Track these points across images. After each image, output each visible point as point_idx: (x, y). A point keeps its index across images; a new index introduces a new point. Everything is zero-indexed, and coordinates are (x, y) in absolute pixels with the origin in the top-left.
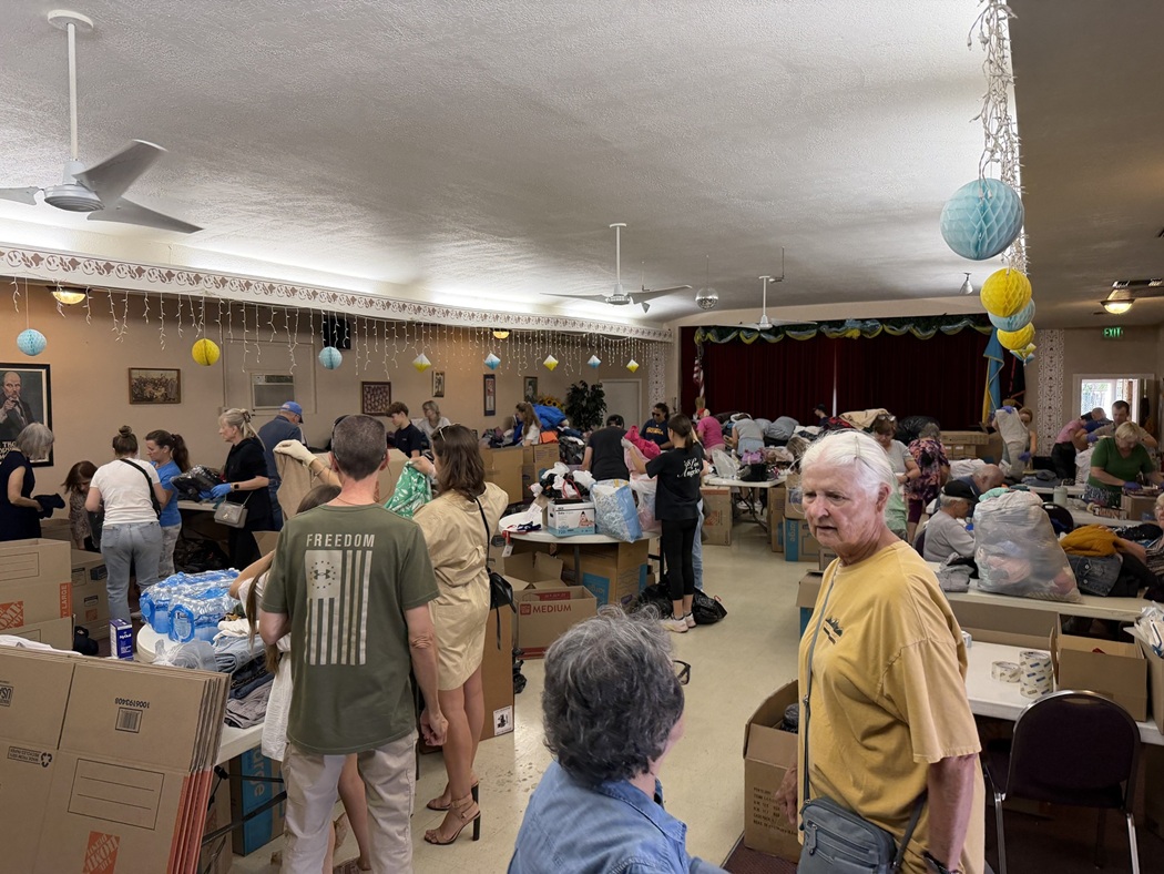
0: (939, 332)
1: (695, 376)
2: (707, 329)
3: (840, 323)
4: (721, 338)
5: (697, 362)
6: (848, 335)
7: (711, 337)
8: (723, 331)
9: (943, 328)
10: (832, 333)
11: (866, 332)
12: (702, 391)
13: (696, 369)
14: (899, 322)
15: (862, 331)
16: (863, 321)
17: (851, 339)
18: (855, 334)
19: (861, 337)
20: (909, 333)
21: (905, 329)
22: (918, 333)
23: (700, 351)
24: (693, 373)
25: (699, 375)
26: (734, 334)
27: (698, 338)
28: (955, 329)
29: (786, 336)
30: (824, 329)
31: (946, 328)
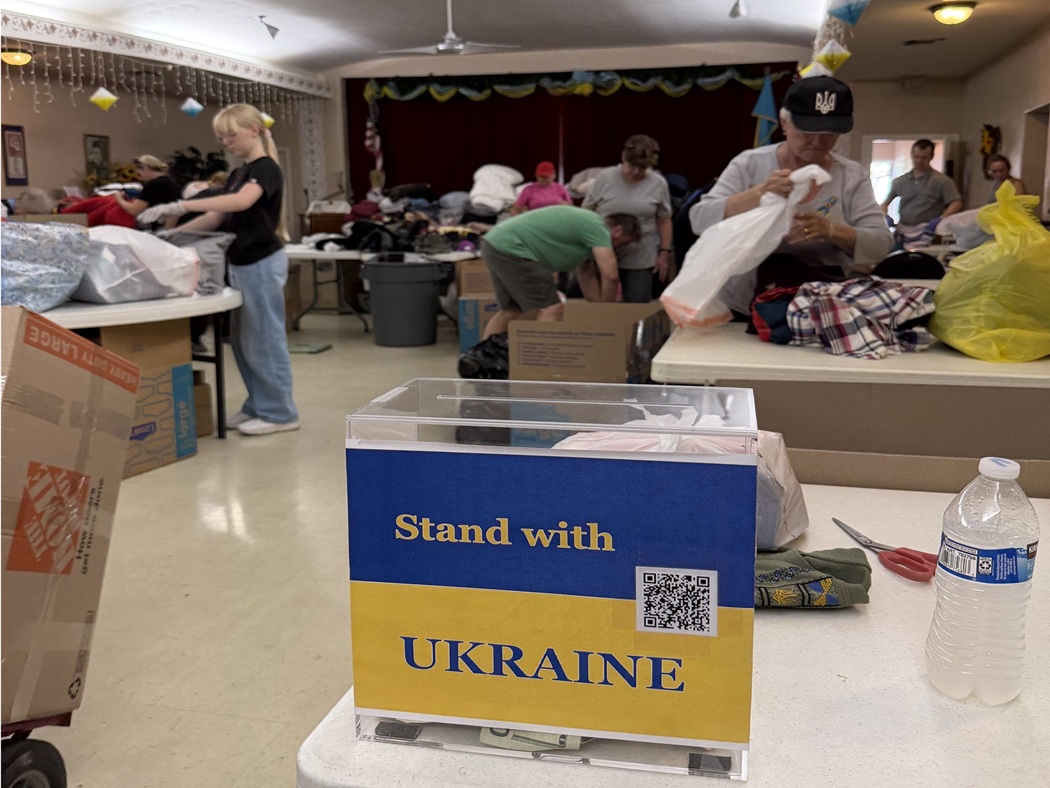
0: (696, 88)
1: (368, 143)
2: (382, 82)
3: (566, 76)
4: (403, 92)
5: (369, 124)
6: (578, 91)
7: (389, 92)
8: (405, 83)
9: (701, 81)
10: (556, 89)
11: (600, 88)
12: (379, 163)
13: (369, 133)
14: (643, 74)
15: (596, 87)
16: (597, 73)
17: (580, 97)
18: (586, 89)
19: (594, 94)
20: (656, 90)
21: (651, 82)
22: (668, 88)
23: (374, 111)
24: (365, 138)
25: (373, 142)
26: (420, 90)
27: (369, 93)
28: (716, 83)
29: (494, 93)
30: (546, 83)
31: (706, 82)
